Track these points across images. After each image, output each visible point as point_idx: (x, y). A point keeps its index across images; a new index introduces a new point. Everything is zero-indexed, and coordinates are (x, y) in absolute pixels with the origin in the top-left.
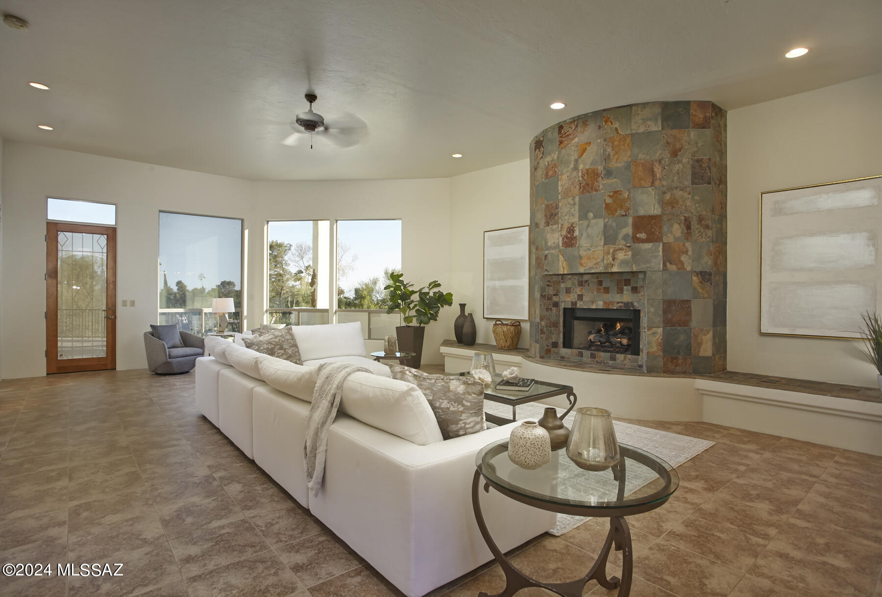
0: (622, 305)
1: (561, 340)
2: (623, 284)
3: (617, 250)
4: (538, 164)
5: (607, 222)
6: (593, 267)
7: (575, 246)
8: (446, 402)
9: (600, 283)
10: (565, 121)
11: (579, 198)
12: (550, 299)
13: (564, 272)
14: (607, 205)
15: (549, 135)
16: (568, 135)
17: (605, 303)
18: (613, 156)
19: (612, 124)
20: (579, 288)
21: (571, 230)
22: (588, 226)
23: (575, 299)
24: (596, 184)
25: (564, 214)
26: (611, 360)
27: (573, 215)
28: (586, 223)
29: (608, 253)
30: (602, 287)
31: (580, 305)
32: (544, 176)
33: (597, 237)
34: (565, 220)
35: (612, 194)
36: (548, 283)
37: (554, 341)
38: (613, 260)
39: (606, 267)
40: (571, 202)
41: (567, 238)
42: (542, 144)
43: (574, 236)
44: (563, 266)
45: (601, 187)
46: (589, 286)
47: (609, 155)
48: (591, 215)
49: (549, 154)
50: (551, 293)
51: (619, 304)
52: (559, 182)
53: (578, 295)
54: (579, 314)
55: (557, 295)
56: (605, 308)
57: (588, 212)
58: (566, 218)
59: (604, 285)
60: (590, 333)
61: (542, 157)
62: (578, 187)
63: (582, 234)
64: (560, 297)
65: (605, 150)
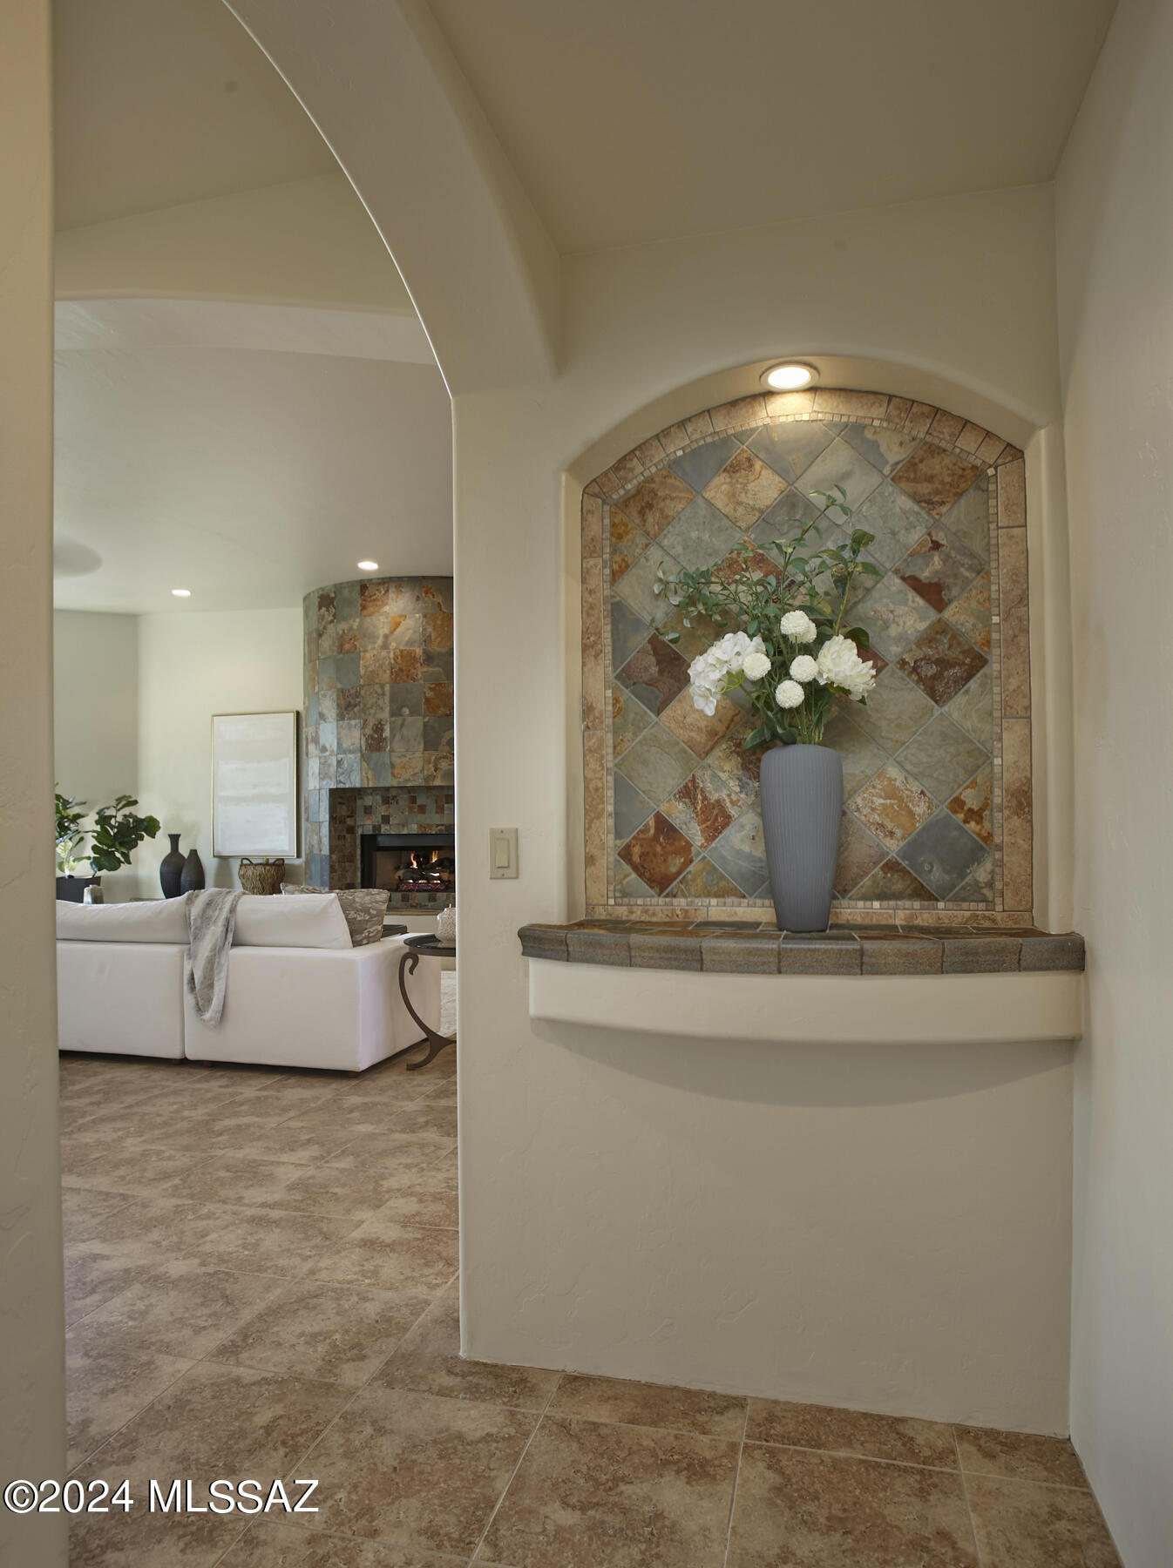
0: (443, 828)
1: (359, 880)
2: (444, 800)
3: (440, 758)
4: (325, 628)
5: (428, 722)
6: (409, 779)
7: (385, 750)
8: (353, 912)
9: (413, 800)
10: (371, 580)
11: (391, 687)
12: (342, 822)
13: (368, 784)
14: (427, 700)
15: (346, 592)
16: (374, 600)
17: (421, 826)
18: (436, 638)
19: (434, 597)
20: (384, 807)
21: (379, 728)
22: (402, 725)
23: (378, 822)
24: (413, 671)
25: (368, 706)
26: (429, 901)
27: (382, 709)
28: (399, 720)
29: (429, 762)
30: (415, 806)
31: (384, 829)
32: (335, 648)
33: (415, 740)
34: (370, 714)
35: (433, 686)
36: (340, 800)
37: (348, 881)
38: (436, 770)
39: (427, 779)
40: (379, 691)
41: (372, 738)
42: (333, 602)
43: (384, 736)
44: (367, 777)
45: (420, 675)
46: (397, 803)
47: (430, 636)
48: (406, 711)
49: (345, 619)
50: (345, 814)
51: (440, 827)
52: (361, 662)
53: (383, 816)
54: (382, 842)
55: (352, 816)
56: (420, 832)
57: (403, 707)
58: (372, 711)
59: (419, 802)
60: (398, 868)
61: (332, 621)
62: (388, 672)
63: (395, 735)
64: (355, 820)
65: (425, 629)
